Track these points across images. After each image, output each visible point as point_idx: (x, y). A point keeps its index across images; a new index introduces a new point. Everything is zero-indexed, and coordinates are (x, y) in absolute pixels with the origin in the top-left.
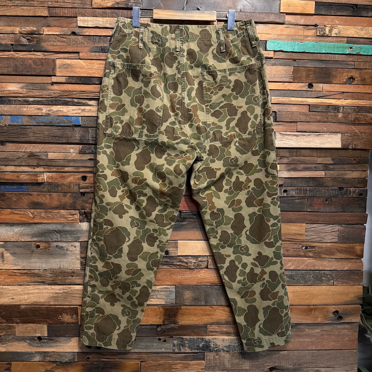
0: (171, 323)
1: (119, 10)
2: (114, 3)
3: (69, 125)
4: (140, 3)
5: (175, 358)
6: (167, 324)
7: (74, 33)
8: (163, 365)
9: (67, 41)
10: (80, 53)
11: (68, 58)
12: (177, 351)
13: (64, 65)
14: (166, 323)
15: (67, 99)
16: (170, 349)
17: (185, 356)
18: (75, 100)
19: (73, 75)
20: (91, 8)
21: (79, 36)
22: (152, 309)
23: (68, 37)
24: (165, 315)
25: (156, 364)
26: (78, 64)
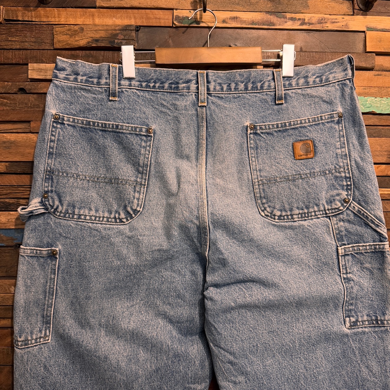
1: (98, 52)
2: (90, 40)
3: (10, 244)
4: (133, 40)
7: (22, 90)
9: (11, 103)
10: (32, 123)
11: (11, 131)
13: (4, 142)
15: (7, 200)
18: (21, 200)
19: (18, 160)
20: (52, 48)
21: (31, 95)
23: (12, 98)
26: (28, 141)
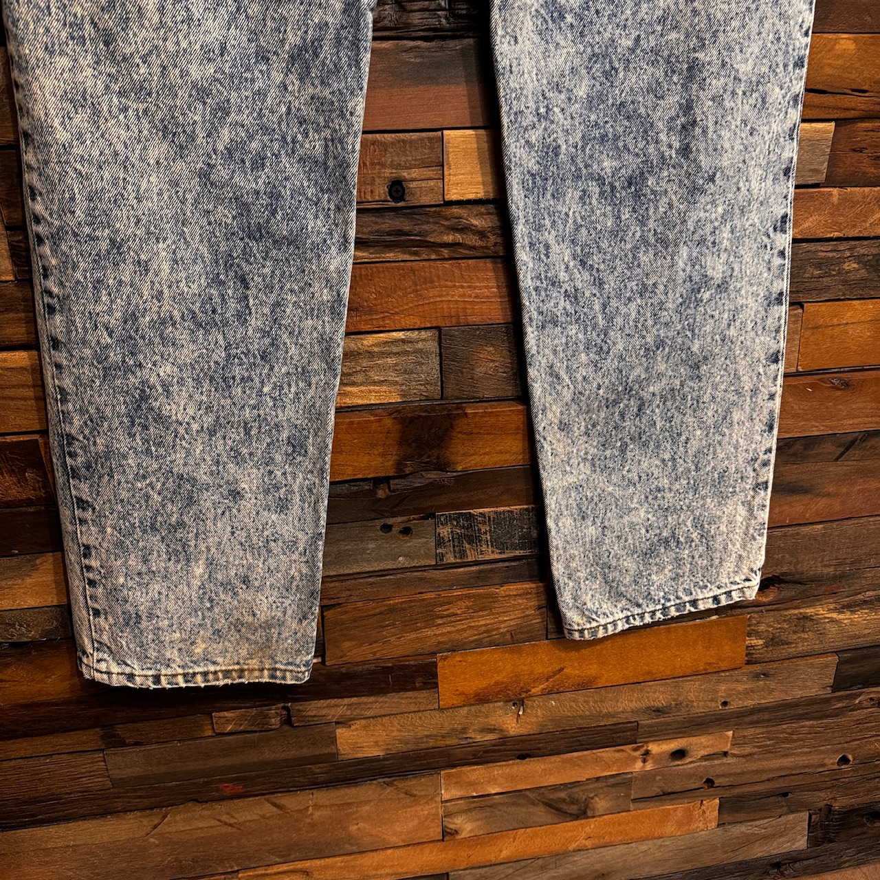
0: (428, 467)
5: (444, 581)
6: (411, 473)
8: (404, 609)
12: (450, 559)
14: (408, 470)
16: (427, 556)
17: (480, 572)
22: (352, 423)
24: (403, 442)
25: (378, 610)
